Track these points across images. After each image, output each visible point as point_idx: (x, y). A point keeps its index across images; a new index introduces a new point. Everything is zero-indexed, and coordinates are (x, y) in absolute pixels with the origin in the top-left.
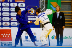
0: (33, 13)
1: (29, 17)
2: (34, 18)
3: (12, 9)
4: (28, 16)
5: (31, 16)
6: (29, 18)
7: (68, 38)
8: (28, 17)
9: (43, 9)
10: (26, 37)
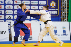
0: (54, 6)
2: (55, 11)
3: (32, 2)
5: (52, 9)
9: (64, 2)
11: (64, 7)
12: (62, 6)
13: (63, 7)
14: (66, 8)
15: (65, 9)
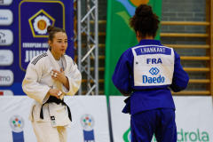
1: (29, 49)
4: (26, 45)
5: (38, 45)
6: (27, 52)
7: (193, 137)
8: (24, 50)
10: (14, 133)
11: (88, 33)
12: (80, 33)
13: (84, 37)
14: (96, 41)
15: (92, 43)
